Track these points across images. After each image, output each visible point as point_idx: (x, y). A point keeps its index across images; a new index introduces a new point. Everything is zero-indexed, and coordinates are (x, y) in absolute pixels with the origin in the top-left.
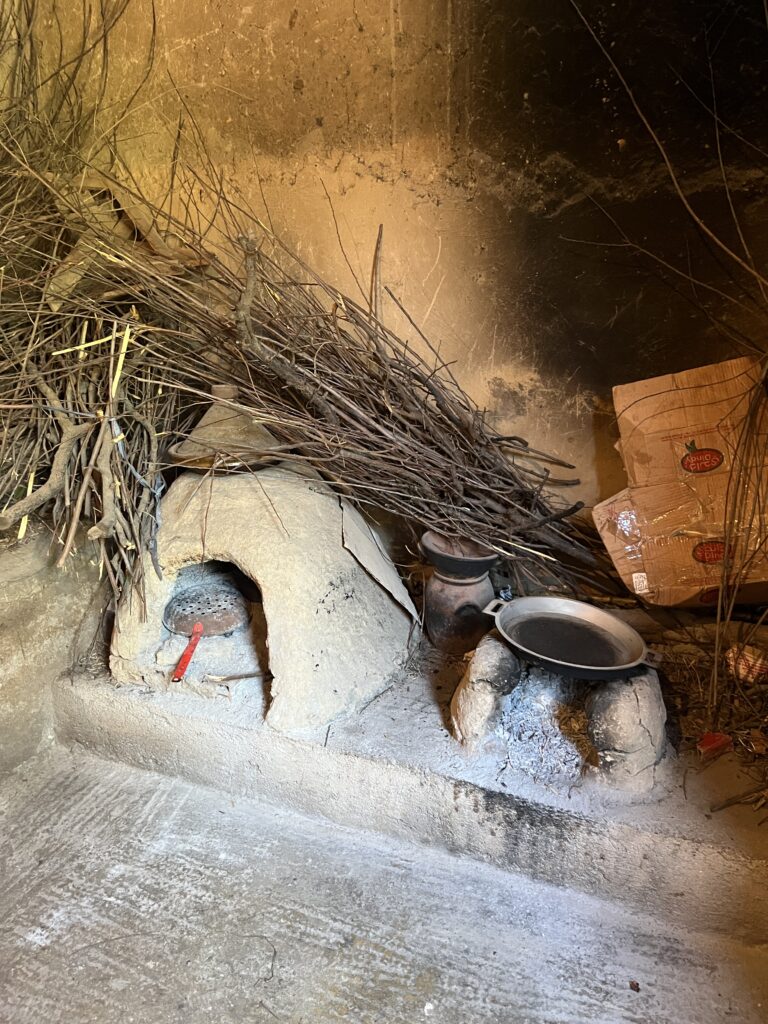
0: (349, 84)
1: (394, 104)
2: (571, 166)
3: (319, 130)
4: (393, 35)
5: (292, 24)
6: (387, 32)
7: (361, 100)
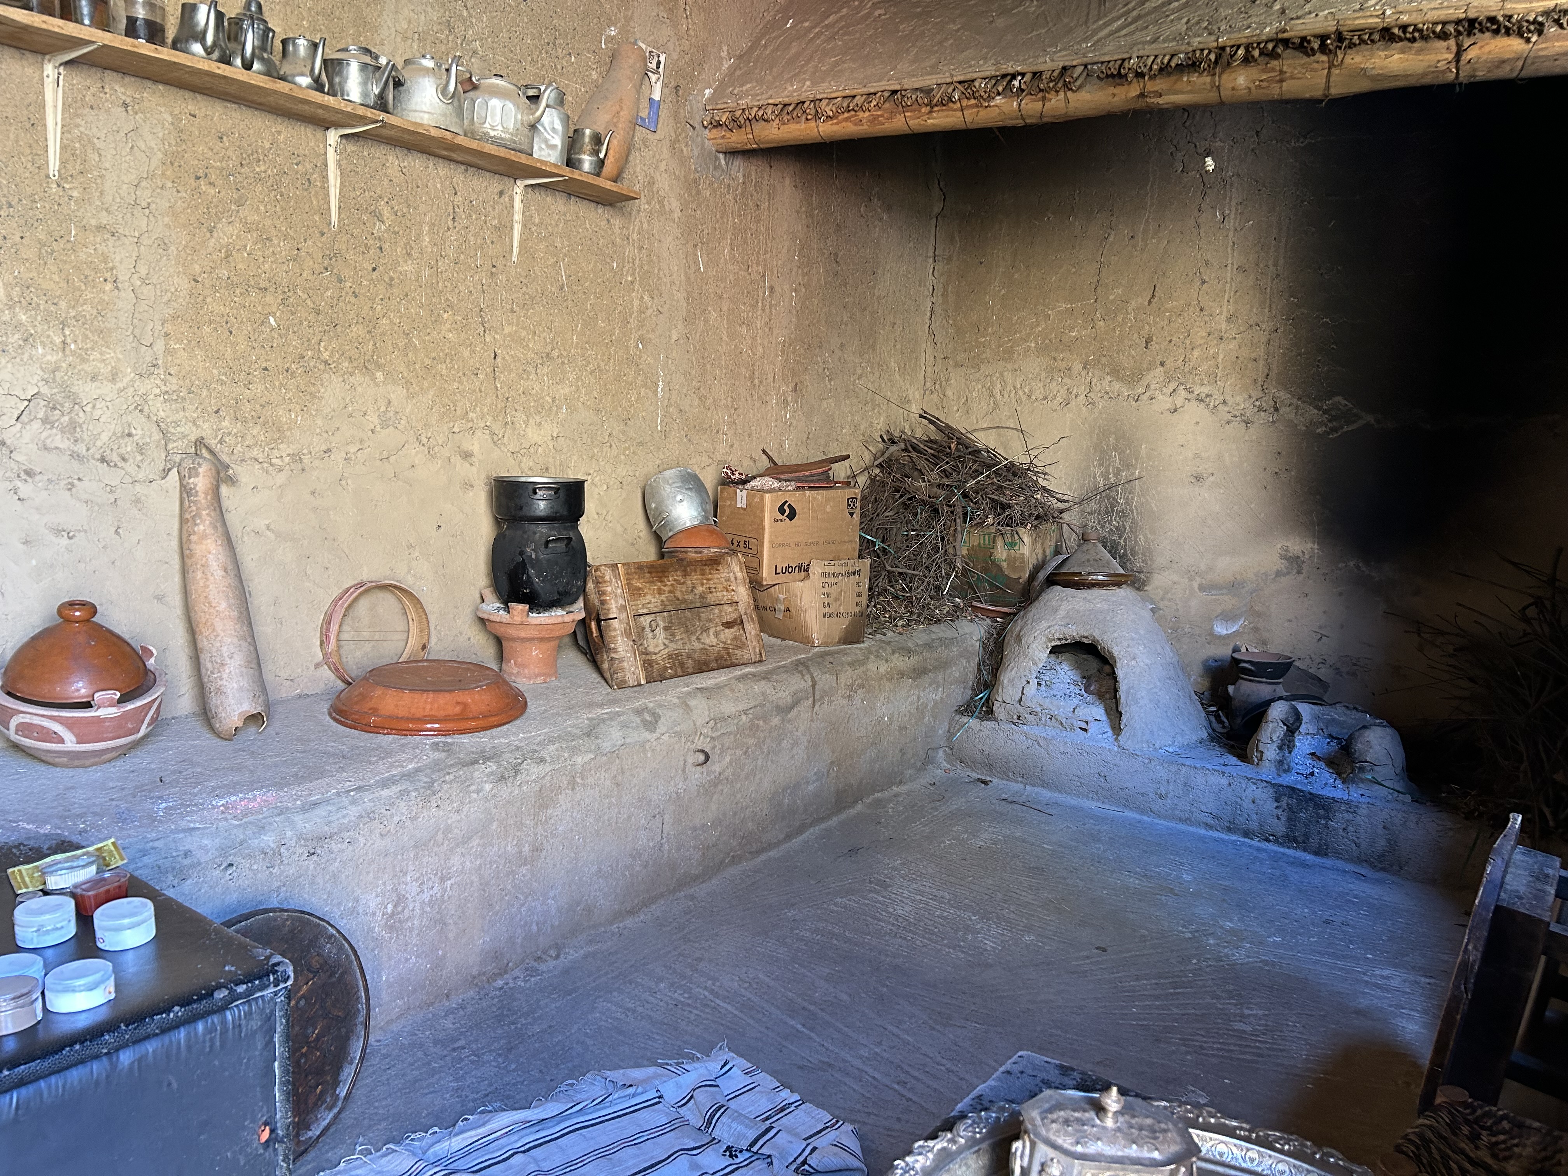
0: (1188, 342)
1: (1221, 356)
2: (1350, 405)
3: (1161, 369)
4: (1225, 314)
5: (1150, 302)
6: (1220, 314)
7: (1196, 353)
